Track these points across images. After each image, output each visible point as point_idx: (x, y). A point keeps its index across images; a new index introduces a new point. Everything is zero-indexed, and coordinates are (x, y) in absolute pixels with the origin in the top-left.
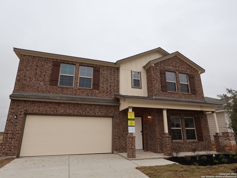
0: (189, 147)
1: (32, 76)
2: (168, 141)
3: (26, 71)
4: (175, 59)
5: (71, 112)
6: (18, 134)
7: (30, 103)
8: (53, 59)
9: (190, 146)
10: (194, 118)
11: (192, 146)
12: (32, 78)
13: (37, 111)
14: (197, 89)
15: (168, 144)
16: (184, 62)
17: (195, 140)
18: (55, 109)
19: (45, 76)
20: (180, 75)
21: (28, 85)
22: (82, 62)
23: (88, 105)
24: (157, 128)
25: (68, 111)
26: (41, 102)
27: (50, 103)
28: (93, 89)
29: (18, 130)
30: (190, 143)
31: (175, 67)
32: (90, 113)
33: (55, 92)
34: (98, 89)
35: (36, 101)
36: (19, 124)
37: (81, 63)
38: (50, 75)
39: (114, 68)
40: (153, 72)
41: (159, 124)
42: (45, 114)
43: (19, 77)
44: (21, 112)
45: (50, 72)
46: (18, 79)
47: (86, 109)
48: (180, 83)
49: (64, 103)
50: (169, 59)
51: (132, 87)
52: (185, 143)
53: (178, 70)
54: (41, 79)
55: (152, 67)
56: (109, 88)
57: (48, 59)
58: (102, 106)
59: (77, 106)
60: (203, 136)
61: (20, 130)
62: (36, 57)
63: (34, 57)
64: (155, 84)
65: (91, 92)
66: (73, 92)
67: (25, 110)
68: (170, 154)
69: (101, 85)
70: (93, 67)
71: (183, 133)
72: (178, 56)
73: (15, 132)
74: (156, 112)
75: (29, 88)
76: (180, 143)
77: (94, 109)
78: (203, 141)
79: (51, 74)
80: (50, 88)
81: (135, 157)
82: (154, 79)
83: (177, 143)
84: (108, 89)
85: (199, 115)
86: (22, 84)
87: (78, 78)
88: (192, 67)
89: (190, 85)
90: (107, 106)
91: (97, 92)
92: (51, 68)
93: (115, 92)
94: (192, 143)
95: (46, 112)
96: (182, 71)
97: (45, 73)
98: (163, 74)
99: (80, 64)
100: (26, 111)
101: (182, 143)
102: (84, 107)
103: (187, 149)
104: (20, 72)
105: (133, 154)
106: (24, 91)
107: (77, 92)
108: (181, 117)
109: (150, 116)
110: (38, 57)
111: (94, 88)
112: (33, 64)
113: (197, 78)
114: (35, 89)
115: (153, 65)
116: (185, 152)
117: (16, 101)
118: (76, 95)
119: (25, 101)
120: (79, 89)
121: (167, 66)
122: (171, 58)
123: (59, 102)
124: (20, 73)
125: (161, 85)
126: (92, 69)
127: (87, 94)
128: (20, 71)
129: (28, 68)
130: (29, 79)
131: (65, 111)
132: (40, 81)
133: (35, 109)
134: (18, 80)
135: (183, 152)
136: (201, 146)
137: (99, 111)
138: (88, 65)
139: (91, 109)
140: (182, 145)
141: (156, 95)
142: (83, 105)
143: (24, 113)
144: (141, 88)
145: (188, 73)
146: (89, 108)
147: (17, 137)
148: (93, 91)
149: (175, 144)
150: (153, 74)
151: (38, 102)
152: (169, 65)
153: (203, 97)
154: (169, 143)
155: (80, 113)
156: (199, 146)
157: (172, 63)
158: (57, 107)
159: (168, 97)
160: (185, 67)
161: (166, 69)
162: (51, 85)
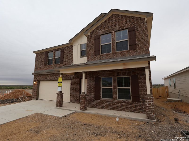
3: (37, 61)
4: (112, 19)
5: (52, 78)
6: (36, 89)
7: (39, 76)
9: (120, 105)
10: (131, 76)
11: (123, 105)
14: (138, 43)
16: (124, 16)
17: (128, 100)
20: (116, 33)
22: (56, 49)
28: (60, 64)
30: (120, 102)
31: (111, 26)
33: (46, 69)
34: (63, 63)
35: (40, 74)
36: (36, 85)
38: (44, 61)
41: (89, 84)
42: (43, 80)
44: (36, 80)
45: (44, 59)
46: (35, 65)
48: (116, 42)
49: (49, 74)
50: (105, 21)
51: (80, 57)
52: (114, 102)
53: (113, 30)
54: (41, 63)
56: (68, 61)
57: (44, 52)
59: (54, 75)
60: (139, 97)
63: (39, 53)
66: (52, 67)
69: (64, 60)
72: (115, 14)
74: (88, 75)
76: (108, 102)
78: (139, 101)
80: (44, 67)
82: (89, 47)
83: (105, 101)
85: (138, 72)
86: (36, 67)
88: (134, 18)
89: (129, 40)
91: (62, 65)
92: (44, 57)
94: (122, 103)
96: (120, 28)
98: (97, 39)
103: (115, 107)
106: (37, 70)
107: (54, 67)
112: (39, 57)
113: (140, 29)
114: (40, 69)
115: (89, 34)
116: (112, 110)
117: (35, 75)
119: (37, 75)
120: (55, 65)
121: (102, 30)
122: (108, 19)
123: (47, 74)
125: (95, 50)
126: (60, 51)
130: (38, 64)
131: (49, 78)
132: (41, 65)
135: (111, 110)
136: (136, 107)
140: (110, 103)
141: (89, 60)
143: (38, 80)
149: (103, 101)
152: (105, 28)
155: (55, 79)
156: (132, 106)
157: (108, 25)
158: (46, 76)
159: (100, 60)
160: (124, 21)
161: (101, 33)
162: (45, 65)
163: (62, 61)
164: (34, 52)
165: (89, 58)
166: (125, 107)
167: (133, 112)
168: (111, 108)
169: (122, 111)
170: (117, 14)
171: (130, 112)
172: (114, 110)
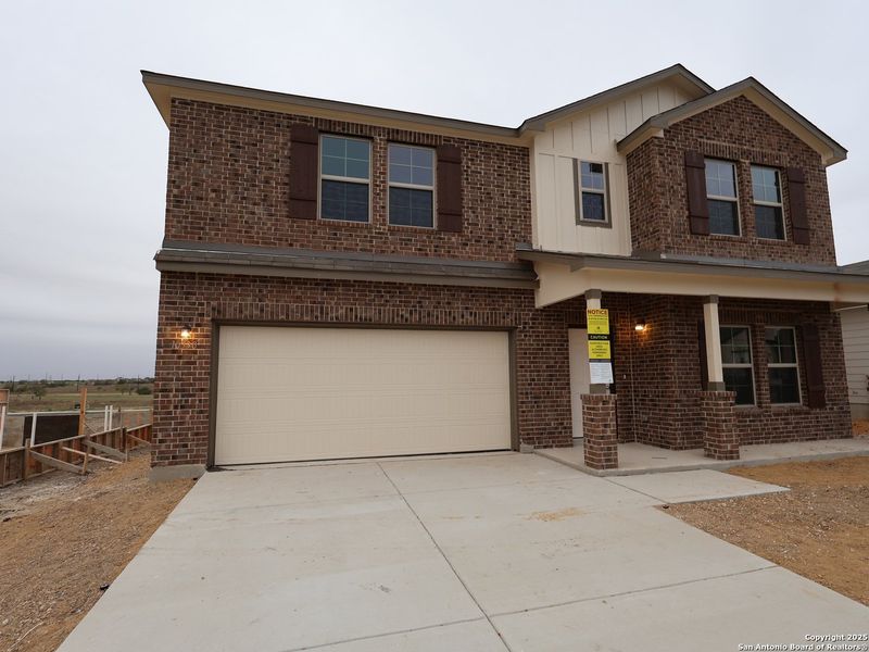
0: (776, 429)
1: (224, 183)
2: (724, 410)
3: (198, 165)
4: (739, 110)
5: (372, 313)
6: (202, 390)
7: (226, 283)
8: (289, 117)
9: (780, 424)
10: (798, 328)
11: (788, 424)
12: (224, 192)
13: (256, 312)
14: (812, 226)
15: (725, 421)
16: (772, 120)
17: (794, 404)
18: (314, 303)
19: (267, 182)
20: (755, 171)
21: (212, 219)
22: (395, 127)
23: (429, 289)
25: (362, 311)
26: (264, 279)
27: (297, 281)
28: (440, 231)
29: (200, 379)
30: (780, 415)
31: (739, 139)
32: (437, 318)
33: (309, 242)
34: (458, 230)
35: (248, 276)
36: (200, 358)
37: (393, 130)
38: (286, 180)
39: (512, 148)
40: (661, 162)
42: (282, 321)
43: (178, 187)
44: (202, 315)
45: (282, 168)
46: (175, 196)
47: (420, 302)
48: (755, 202)
49: (346, 283)
50: (718, 109)
51: (579, 222)
52: (765, 416)
53: (747, 154)
54: (255, 194)
55: (656, 141)
56: (496, 226)
57: (272, 115)
58: (477, 292)
59: (389, 292)
60: (823, 391)
61: (207, 379)
62: (227, 108)
63: (219, 107)
64: (667, 207)
65: (436, 242)
66: (371, 241)
67: (214, 309)
68: (731, 452)
69: (468, 215)
70: (434, 147)
71: (757, 382)
73: (191, 385)
74: (671, 311)
75: (219, 230)
76: (749, 416)
77: (449, 303)
78: (822, 404)
79: (287, 175)
80: (292, 227)
81: (615, 466)
82: (663, 190)
84: (491, 230)
85: (816, 318)
86: (192, 213)
87: (384, 191)
88: (797, 140)
89: (789, 210)
90: (493, 291)
91: (453, 239)
92: (286, 152)
93: (516, 240)
94: (787, 414)
95: (287, 315)
96: (764, 156)
97: (266, 173)
98: (694, 168)
99: (388, 134)
100: (219, 312)
101: (753, 416)
102: (413, 298)
103: (770, 434)
104: (177, 168)
105: (610, 455)
106: (200, 238)
107: (385, 243)
108: (753, 327)
110: (237, 109)
111: (443, 228)
112: (221, 136)
113: (812, 184)
114: (240, 231)
115: (661, 134)
116: (762, 443)
117: (178, 278)
118: (383, 252)
119: (210, 277)
120: (392, 232)
121: (710, 139)
122: (727, 103)
123: (328, 280)
124: (177, 173)
125: (688, 209)
126: (433, 154)
127: (420, 250)
128: (177, 163)
129: (206, 153)
130: (213, 195)
131: (351, 309)
132: (255, 204)
133: (248, 303)
134: (175, 200)
135: (758, 443)
136: (817, 422)
137: (467, 308)
138: (418, 141)
139: (439, 303)
140: (753, 421)
141: (671, 248)
142: (410, 289)
143: (213, 320)
144: (609, 225)
145: (785, 162)
146: (429, 298)
147: (200, 401)
148: (441, 239)
150: (661, 169)
151: (254, 279)
152: (718, 135)
154: (729, 415)
155: (402, 316)
156: (811, 422)
157: (728, 127)
158: (320, 295)
159: (711, 255)
160: (774, 140)
161: (707, 151)
162: (293, 215)
163: (452, 218)
165: (669, 239)
166: (794, 428)
167: (810, 439)
168: (759, 438)
169: (786, 441)
170: (755, 103)
171: (807, 440)
172: (766, 443)
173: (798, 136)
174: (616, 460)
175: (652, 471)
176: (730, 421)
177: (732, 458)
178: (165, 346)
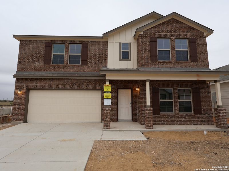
0: (180, 120)
1: (30, 57)
3: (25, 54)
4: (171, 23)
5: (63, 86)
6: (23, 105)
7: (29, 80)
8: (45, 41)
9: (183, 119)
10: (192, 89)
11: (186, 119)
12: (30, 59)
13: (36, 87)
14: (199, 55)
16: (184, 24)
17: (190, 113)
18: (49, 84)
19: (39, 56)
20: (176, 40)
21: (27, 66)
22: (71, 40)
23: (77, 80)
24: (142, 100)
25: (60, 86)
26: (37, 79)
27: (45, 79)
28: (81, 65)
29: (23, 102)
30: (183, 116)
31: (171, 31)
32: (79, 87)
33: (48, 70)
34: (86, 64)
35: (34, 78)
36: (23, 97)
37: (70, 41)
38: (44, 56)
39: (103, 42)
40: (141, 41)
42: (41, 89)
43: (20, 59)
44: (24, 88)
45: (43, 53)
46: (19, 61)
47: (75, 83)
48: (176, 50)
49: (56, 79)
50: (163, 23)
51: (120, 60)
52: (176, 116)
53: (174, 35)
54: (37, 59)
55: (140, 35)
56: (97, 63)
57: (41, 41)
58: (90, 80)
59: (67, 81)
60: (201, 109)
61: (24, 102)
62: (32, 40)
63: (30, 40)
64: (143, 54)
65: (80, 68)
66: (63, 69)
67: (26, 86)
68: (150, 127)
69: (89, 60)
71: (175, 105)
72: (175, 18)
73: (21, 103)
75: (28, 68)
76: (170, 116)
77: (83, 83)
78: (200, 113)
79: (44, 54)
80: (44, 66)
81: (109, 128)
82: (142, 49)
83: (166, 116)
84: (95, 64)
85: (199, 85)
86: (23, 65)
87: (68, 56)
88: (194, 29)
89: (190, 51)
90: (95, 80)
91: (85, 67)
92: (44, 49)
93: (103, 66)
94: (185, 116)
95: (42, 87)
96: (180, 35)
97: (39, 54)
98: (153, 41)
99: (69, 42)
100: (27, 87)
102: (73, 82)
103: (178, 122)
104: (20, 55)
105: (107, 125)
106: (24, 70)
107: (67, 69)
108: (174, 88)
109: (138, 88)
110: (34, 40)
111: (82, 64)
112: (30, 47)
113: (200, 42)
114: (33, 68)
115: (142, 33)
116: (175, 124)
117: (19, 79)
118: (66, 71)
119: (26, 79)
120: (69, 66)
121: (159, 32)
122: (167, 21)
123: (52, 79)
124: (20, 56)
125: (150, 54)
126: (81, 45)
127: (76, 70)
128: (20, 54)
129: (26, 51)
130: (28, 60)
131: (58, 86)
132: (36, 62)
134: (19, 62)
135: (173, 125)
136: (198, 119)
137: (88, 85)
138: (76, 43)
139: (80, 83)
140: (172, 118)
141: (143, 66)
142: (73, 80)
143: (26, 89)
144: (130, 60)
145: (189, 37)
146: (77, 82)
147: (22, 107)
148: (81, 67)
149: (163, 116)
150: (142, 43)
151: (35, 79)
152: (163, 31)
153: (206, 64)
155: (70, 87)
156: (195, 119)
157: (167, 28)
158: (50, 82)
159: (158, 67)
160: (185, 30)
161: (158, 36)
162: (45, 64)
163: (85, 61)
164: (15, 36)
165: (143, 63)
166: (188, 120)
167: (195, 124)
169: (185, 125)
170: (177, 19)
171: (193, 125)
172: (176, 124)
173: (194, 27)
174: (110, 127)
175: (120, 131)
176: (150, 117)
177: (150, 129)
178: (16, 94)
